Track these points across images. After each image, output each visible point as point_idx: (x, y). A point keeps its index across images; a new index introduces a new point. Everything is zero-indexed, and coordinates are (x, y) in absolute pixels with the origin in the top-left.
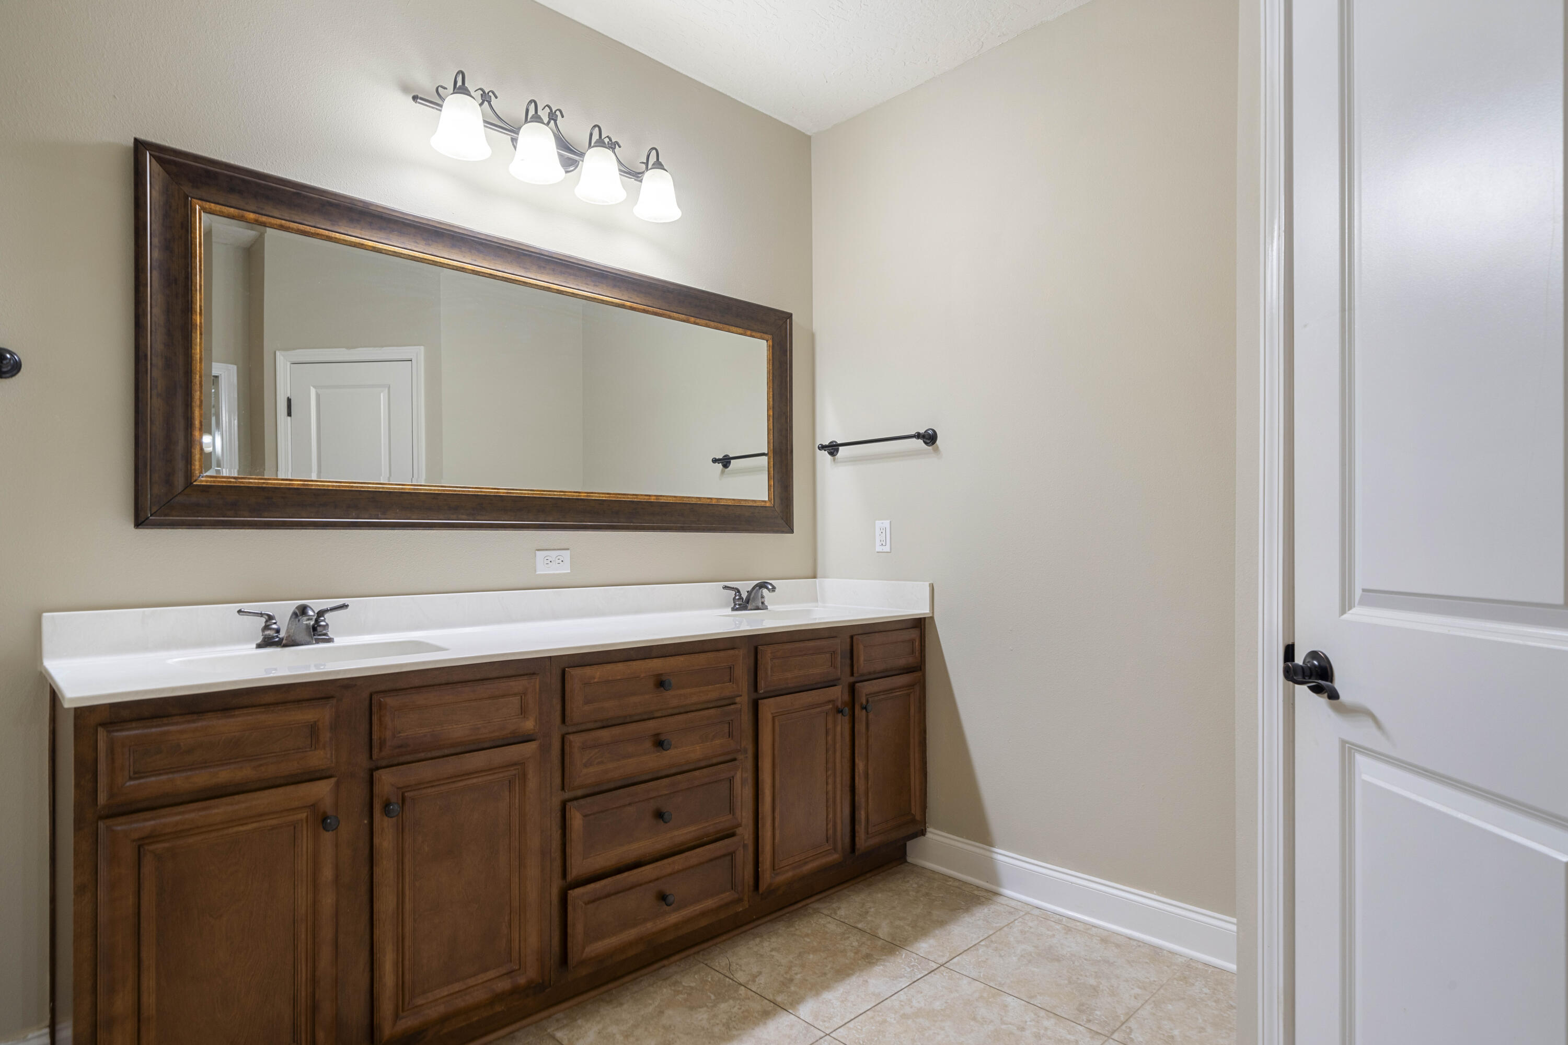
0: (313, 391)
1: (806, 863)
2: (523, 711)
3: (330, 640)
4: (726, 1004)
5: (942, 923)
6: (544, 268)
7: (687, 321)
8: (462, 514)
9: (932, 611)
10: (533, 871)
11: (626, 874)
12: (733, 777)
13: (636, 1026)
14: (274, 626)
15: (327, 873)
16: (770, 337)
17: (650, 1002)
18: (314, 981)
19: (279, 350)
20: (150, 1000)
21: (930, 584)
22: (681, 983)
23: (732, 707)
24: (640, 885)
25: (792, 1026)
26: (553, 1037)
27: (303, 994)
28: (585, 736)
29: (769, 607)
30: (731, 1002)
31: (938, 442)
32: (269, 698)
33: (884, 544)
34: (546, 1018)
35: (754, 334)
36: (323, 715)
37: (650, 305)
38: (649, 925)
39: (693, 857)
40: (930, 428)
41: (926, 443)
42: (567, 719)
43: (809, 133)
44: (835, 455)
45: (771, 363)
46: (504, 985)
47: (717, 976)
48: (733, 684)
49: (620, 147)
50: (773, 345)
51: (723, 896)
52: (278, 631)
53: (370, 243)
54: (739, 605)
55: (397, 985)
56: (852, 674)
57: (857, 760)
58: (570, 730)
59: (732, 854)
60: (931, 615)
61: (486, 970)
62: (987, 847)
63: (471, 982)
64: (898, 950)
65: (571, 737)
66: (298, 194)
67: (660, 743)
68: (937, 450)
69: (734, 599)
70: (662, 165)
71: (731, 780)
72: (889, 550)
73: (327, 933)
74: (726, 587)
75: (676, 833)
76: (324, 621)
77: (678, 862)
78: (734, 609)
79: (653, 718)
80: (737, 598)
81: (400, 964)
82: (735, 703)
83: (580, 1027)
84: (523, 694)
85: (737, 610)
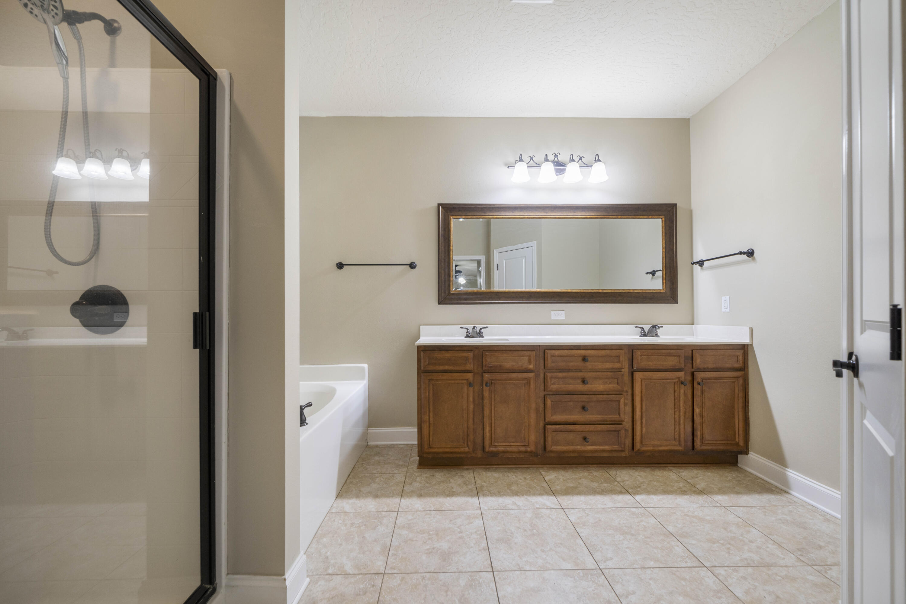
0: (504, 261)
1: (661, 446)
2: (530, 362)
3: (483, 337)
4: (607, 485)
5: (738, 493)
6: (554, 211)
7: (617, 218)
8: (524, 299)
9: (751, 342)
10: (533, 415)
11: (569, 426)
12: (619, 401)
13: (569, 479)
14: (469, 332)
15: (471, 399)
16: (663, 216)
17: (578, 474)
18: (468, 427)
19: (495, 249)
20: (431, 419)
21: (750, 328)
22: (593, 473)
23: (619, 373)
24: (575, 431)
25: (629, 500)
26: (540, 473)
27: (465, 430)
28: (552, 374)
29: (660, 337)
30: (609, 485)
31: (755, 255)
32: (457, 349)
33: (726, 308)
34: (541, 467)
35: (654, 217)
36: (470, 355)
37: (599, 215)
38: (579, 447)
39: (599, 428)
40: (751, 248)
41: (748, 256)
42: (546, 367)
43: (688, 118)
44: (702, 266)
45: (664, 228)
46: (523, 449)
47: (608, 476)
48: (619, 363)
49: (584, 158)
50: (665, 220)
51: (614, 446)
52: (470, 333)
53: (495, 216)
54: (643, 334)
55: (490, 437)
56: (693, 367)
57: (695, 407)
58: (547, 371)
59: (619, 431)
60: (751, 343)
61: (517, 442)
62: (783, 467)
63: (512, 444)
64: (703, 494)
65: (547, 374)
66: (475, 207)
67: (584, 382)
68: (754, 259)
69: (641, 332)
70: (600, 160)
71: (618, 401)
72: (729, 311)
73: (471, 416)
74: (636, 327)
75: (591, 416)
76: (482, 331)
77: (592, 428)
78: (640, 336)
79: (581, 372)
80: (642, 331)
81: (490, 430)
82: (621, 372)
83: (551, 473)
84: (530, 356)
85: (642, 336)
